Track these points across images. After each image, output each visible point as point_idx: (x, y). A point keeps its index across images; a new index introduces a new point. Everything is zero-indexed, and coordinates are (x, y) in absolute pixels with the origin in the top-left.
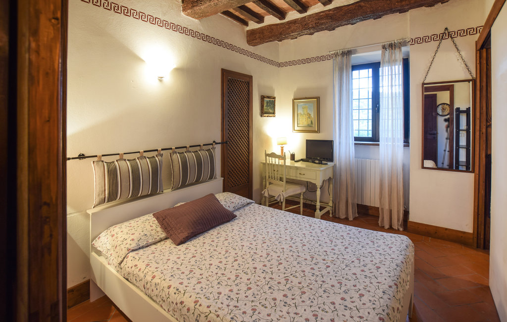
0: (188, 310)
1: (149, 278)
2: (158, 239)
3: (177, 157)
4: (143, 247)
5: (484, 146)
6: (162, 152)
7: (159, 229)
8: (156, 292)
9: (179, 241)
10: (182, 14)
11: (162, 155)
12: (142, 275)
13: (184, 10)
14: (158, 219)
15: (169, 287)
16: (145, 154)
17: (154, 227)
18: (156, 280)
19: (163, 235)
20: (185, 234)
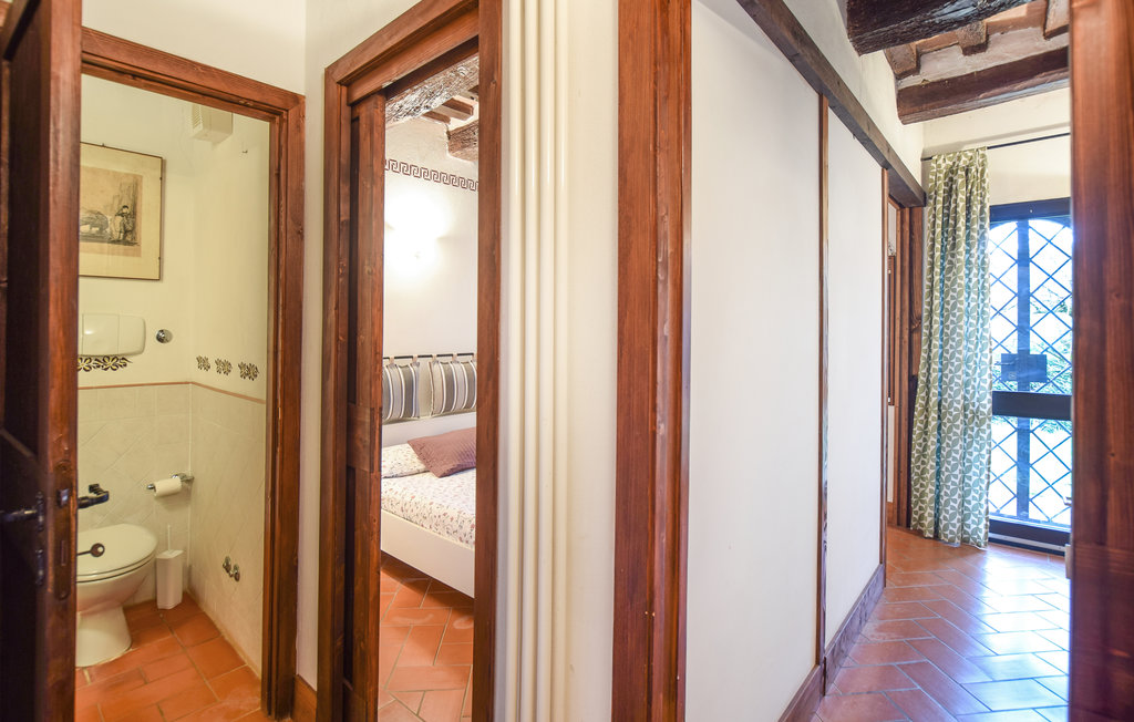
0: (452, 519)
1: (408, 499)
2: (415, 470)
3: (439, 369)
4: (396, 476)
5: (907, 362)
6: (419, 360)
7: (416, 459)
8: (416, 511)
9: (441, 473)
10: (448, 155)
11: (418, 365)
12: (398, 498)
13: (450, 150)
14: (413, 447)
15: (431, 504)
16: (397, 362)
17: (409, 457)
18: (417, 499)
19: (422, 467)
20: (450, 466)
